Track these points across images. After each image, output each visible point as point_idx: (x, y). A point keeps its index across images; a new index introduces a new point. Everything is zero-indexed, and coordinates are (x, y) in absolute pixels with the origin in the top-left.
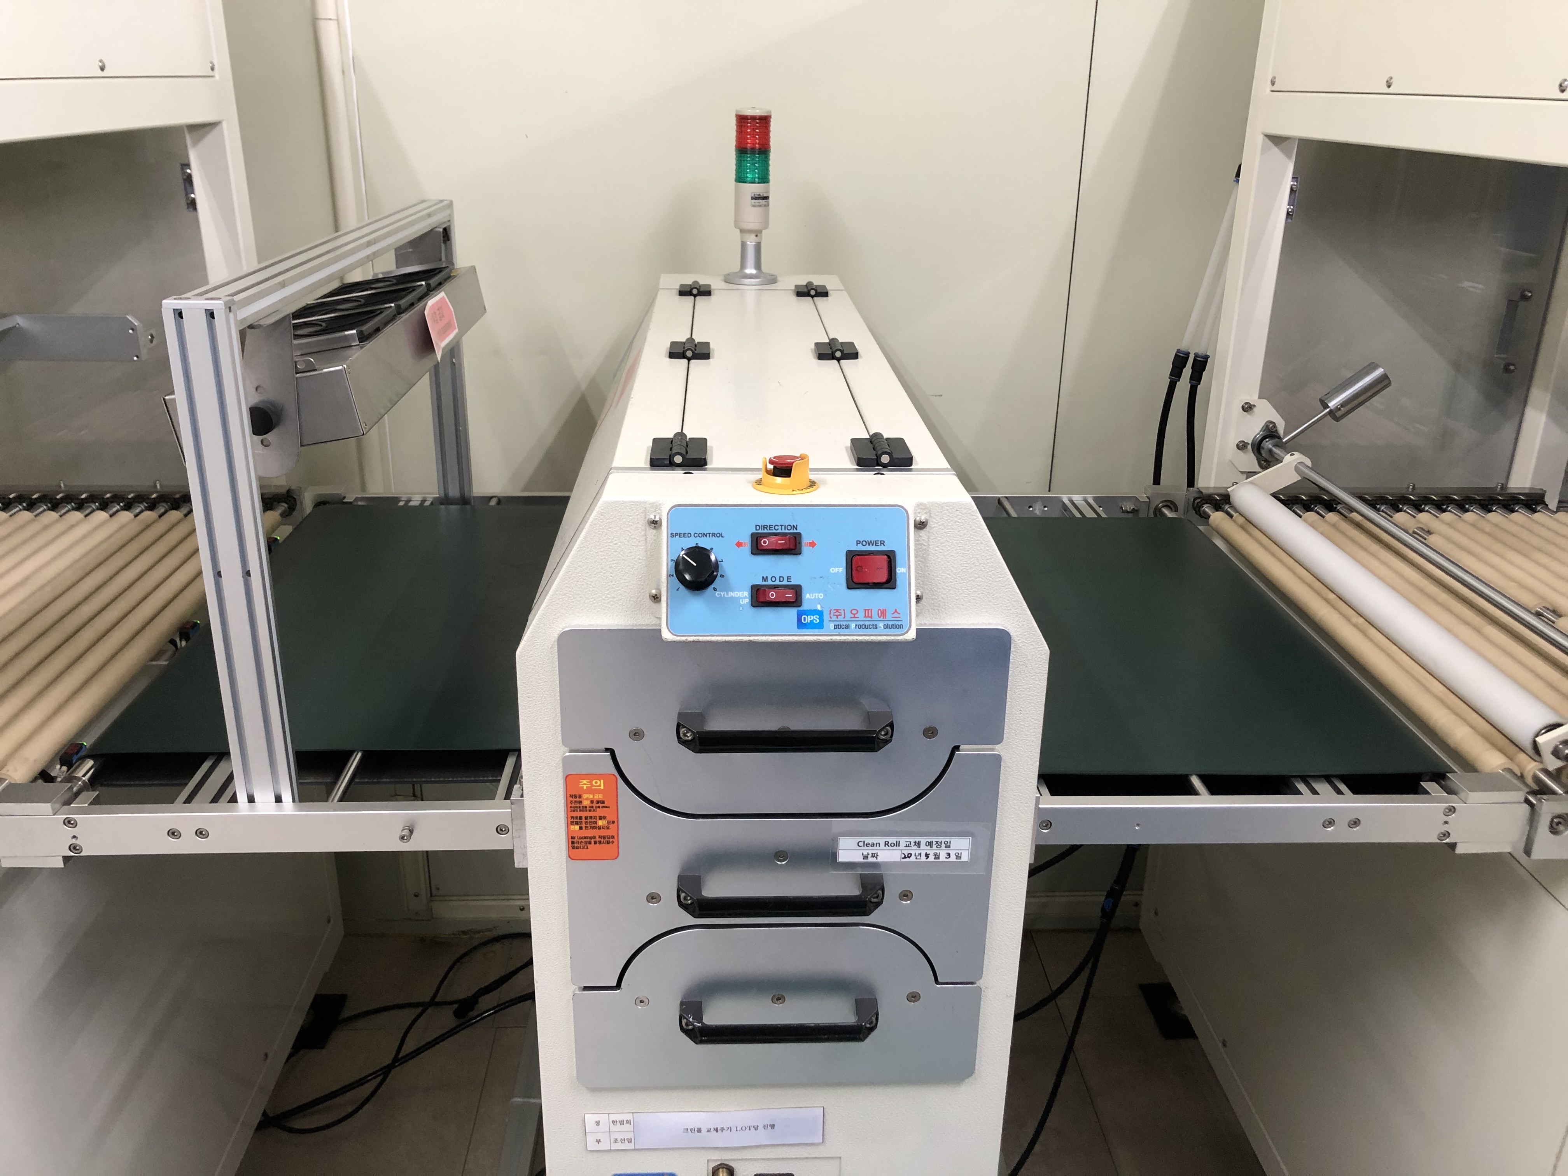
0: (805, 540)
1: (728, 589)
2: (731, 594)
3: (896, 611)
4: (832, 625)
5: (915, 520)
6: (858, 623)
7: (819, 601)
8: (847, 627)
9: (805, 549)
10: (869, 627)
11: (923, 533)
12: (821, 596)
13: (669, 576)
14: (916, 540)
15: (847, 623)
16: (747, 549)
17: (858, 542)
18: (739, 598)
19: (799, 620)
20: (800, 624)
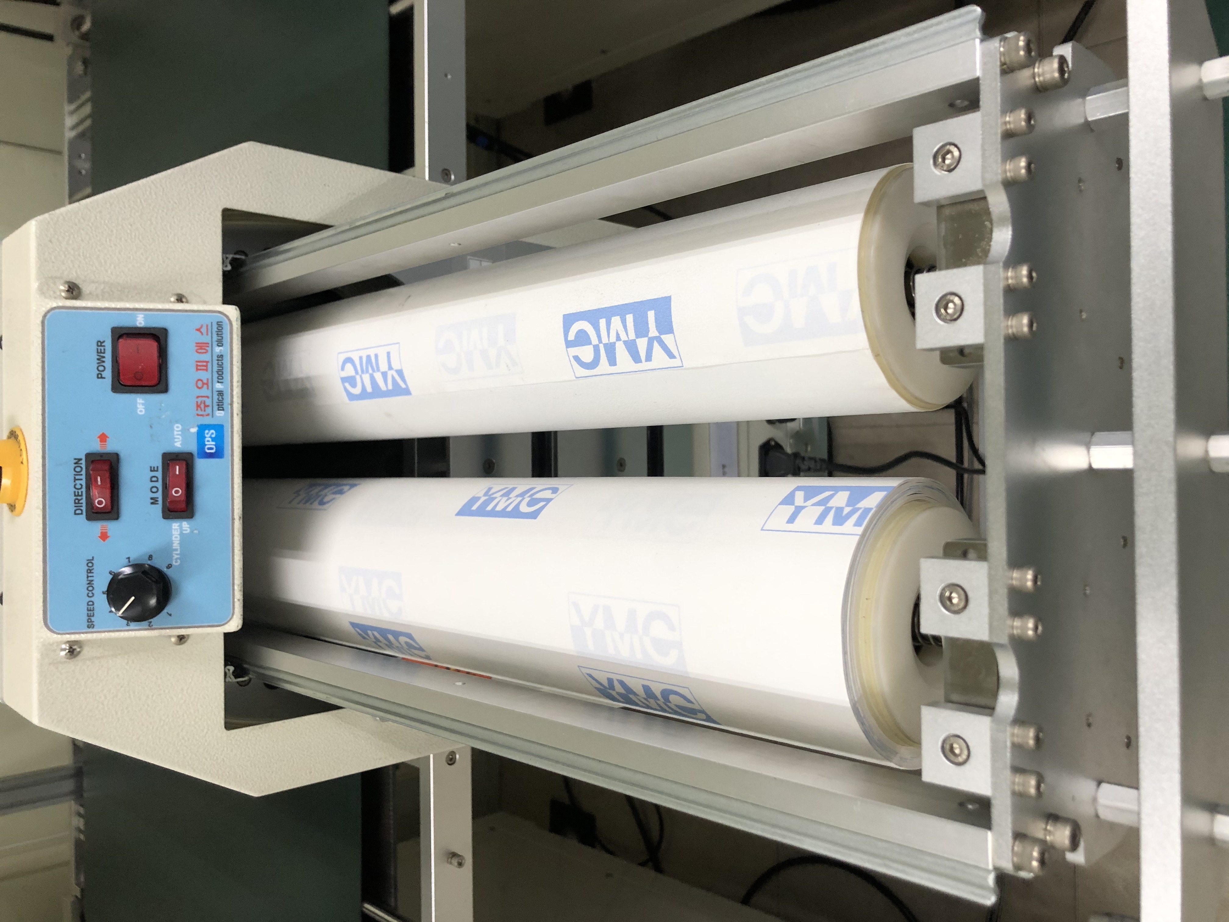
0: (96, 447)
1: (168, 549)
2: (176, 545)
3: (198, 330)
4: (219, 414)
5: (66, 298)
6: (215, 379)
7: (185, 431)
8: (220, 393)
9: (111, 447)
10: (221, 366)
11: (86, 288)
12: (178, 427)
13: (150, 627)
14: (97, 298)
15: (215, 394)
16: (111, 526)
17: (100, 376)
18: (181, 534)
19: (211, 456)
20: (218, 454)
